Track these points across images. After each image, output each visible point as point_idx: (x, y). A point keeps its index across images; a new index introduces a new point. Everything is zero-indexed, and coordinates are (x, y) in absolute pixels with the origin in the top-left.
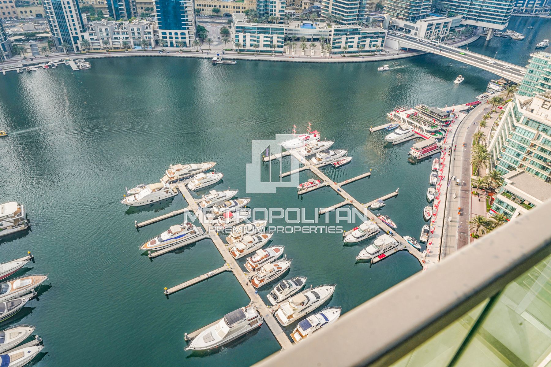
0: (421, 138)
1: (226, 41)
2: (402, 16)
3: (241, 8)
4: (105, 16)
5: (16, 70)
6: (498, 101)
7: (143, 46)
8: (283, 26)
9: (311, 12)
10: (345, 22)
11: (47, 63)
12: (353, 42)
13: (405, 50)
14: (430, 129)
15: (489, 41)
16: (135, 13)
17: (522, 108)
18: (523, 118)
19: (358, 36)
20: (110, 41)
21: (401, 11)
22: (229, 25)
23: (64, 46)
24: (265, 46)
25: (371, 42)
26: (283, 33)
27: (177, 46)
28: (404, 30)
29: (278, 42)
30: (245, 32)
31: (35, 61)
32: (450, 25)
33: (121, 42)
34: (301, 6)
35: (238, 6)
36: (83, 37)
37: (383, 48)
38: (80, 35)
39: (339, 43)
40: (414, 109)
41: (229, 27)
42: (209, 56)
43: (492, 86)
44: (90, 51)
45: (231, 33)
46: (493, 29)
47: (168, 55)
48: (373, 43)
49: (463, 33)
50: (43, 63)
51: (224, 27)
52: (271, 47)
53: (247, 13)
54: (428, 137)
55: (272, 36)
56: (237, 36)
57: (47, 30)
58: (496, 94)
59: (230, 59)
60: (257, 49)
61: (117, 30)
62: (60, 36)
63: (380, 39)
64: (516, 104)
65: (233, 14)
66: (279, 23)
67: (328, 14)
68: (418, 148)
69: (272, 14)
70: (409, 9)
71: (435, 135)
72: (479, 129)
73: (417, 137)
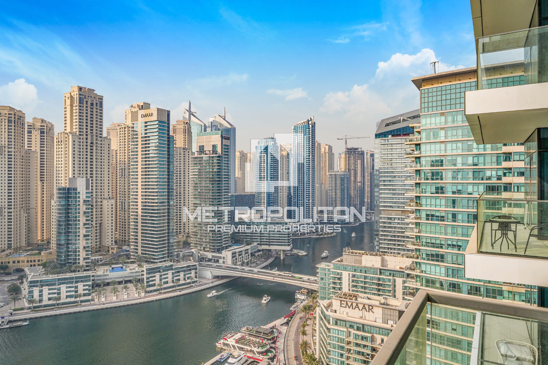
0: (255, 362)
1: (15, 299)
2: (208, 249)
3: (37, 261)
6: (308, 309)
8: (90, 273)
9: (120, 256)
10: (156, 261)
12: (167, 278)
13: (217, 277)
14: (260, 350)
15: (284, 259)
17: (327, 311)
18: (331, 319)
19: (171, 271)
21: (206, 245)
22: (20, 281)
24: (67, 297)
25: (185, 275)
26: (89, 281)
28: (213, 261)
29: (84, 290)
30: (42, 286)
32: (250, 252)
34: (108, 251)
35: (33, 259)
37: (198, 279)
39: (153, 281)
40: (240, 332)
41: (20, 283)
43: (298, 296)
45: (23, 289)
46: (283, 250)
48: (187, 276)
49: (262, 256)
51: (13, 284)
52: (76, 297)
53: (44, 265)
54: (261, 358)
55: (76, 285)
56: (31, 292)
58: (305, 303)
59: (20, 320)
60: (58, 302)
63: (193, 272)
64: (322, 308)
65: (26, 270)
66: (85, 270)
67: (138, 256)
69: (76, 263)
70: (213, 243)
71: (266, 355)
72: (302, 338)
73: (252, 362)
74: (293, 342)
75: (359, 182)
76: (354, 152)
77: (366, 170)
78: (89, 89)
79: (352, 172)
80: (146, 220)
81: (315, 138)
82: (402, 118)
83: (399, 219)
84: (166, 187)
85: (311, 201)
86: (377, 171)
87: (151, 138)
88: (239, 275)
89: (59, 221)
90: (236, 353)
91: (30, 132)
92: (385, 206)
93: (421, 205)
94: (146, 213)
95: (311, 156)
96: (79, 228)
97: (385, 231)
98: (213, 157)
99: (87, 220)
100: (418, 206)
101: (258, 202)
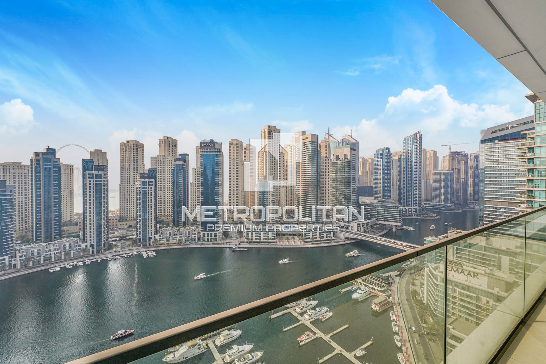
0: (376, 296)
1: (241, 237)
4: (170, 225)
5: (107, 259)
6: (417, 268)
7: (190, 242)
11: (129, 253)
12: (317, 235)
13: (348, 239)
14: (379, 289)
15: (396, 231)
16: (188, 223)
17: (435, 271)
20: (171, 239)
23: (142, 243)
24: (264, 239)
25: (327, 235)
26: (274, 232)
27: (211, 241)
28: (345, 228)
29: (272, 236)
30: (253, 232)
31: (121, 253)
32: (370, 224)
33: (177, 240)
36: (155, 237)
37: (335, 238)
38: (153, 237)
39: (308, 236)
42: (231, 246)
44: (157, 246)
46: (395, 225)
47: (205, 246)
48: (328, 235)
49: (379, 228)
50: (126, 254)
52: (268, 240)
54: (380, 295)
55: (268, 233)
56: (247, 234)
57: (134, 234)
59: (243, 248)
60: (260, 241)
61: (176, 233)
62: (141, 237)
64: (430, 269)
68: (377, 303)
71: (384, 293)
72: (411, 287)
73: (373, 295)
74: (404, 288)
75: (463, 178)
76: (457, 155)
77: (469, 169)
78: (273, 126)
79: (456, 171)
80: (304, 200)
81: (421, 146)
82: (510, 126)
83: (505, 208)
84: (316, 181)
85: (418, 192)
86: (482, 169)
87: (307, 152)
88: (364, 239)
89: (260, 198)
90: (363, 287)
91: (245, 152)
92: (490, 198)
93: (533, 197)
94: (304, 196)
95: (418, 160)
96: (269, 203)
97: (489, 218)
98: (345, 162)
99: (273, 199)
100: (530, 198)
101: (376, 192)
